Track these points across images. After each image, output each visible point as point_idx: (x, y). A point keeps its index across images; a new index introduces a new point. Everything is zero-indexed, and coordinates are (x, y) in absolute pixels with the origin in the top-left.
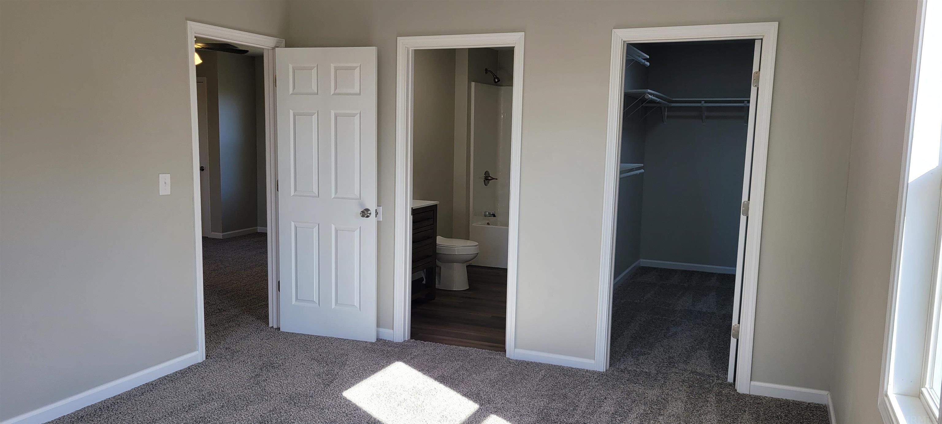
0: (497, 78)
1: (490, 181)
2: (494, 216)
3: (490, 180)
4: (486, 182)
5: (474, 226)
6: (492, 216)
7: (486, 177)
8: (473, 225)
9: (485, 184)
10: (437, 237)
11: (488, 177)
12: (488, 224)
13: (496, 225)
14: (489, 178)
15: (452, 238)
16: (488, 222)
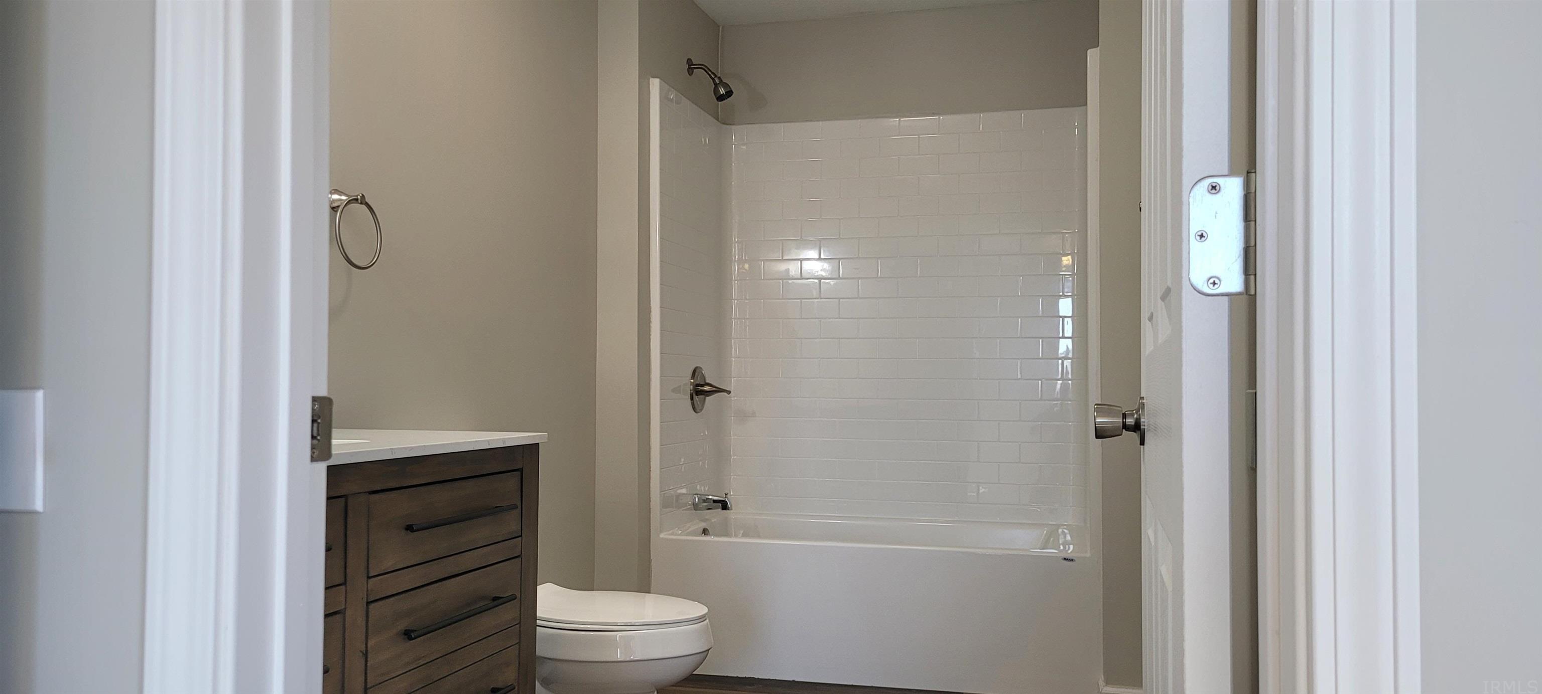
0: (726, 85)
1: (707, 398)
2: (724, 506)
3: (709, 393)
4: (696, 398)
5: (662, 538)
6: (717, 508)
7: (698, 385)
8: (662, 536)
9: (694, 408)
10: (538, 587)
11: (702, 386)
12: (705, 532)
13: (727, 534)
14: (707, 388)
15: (592, 589)
16: (703, 525)
